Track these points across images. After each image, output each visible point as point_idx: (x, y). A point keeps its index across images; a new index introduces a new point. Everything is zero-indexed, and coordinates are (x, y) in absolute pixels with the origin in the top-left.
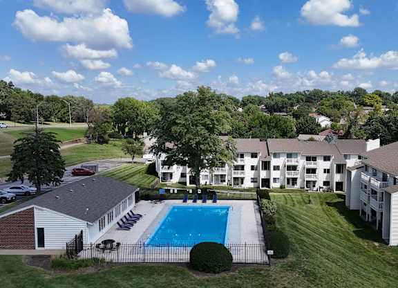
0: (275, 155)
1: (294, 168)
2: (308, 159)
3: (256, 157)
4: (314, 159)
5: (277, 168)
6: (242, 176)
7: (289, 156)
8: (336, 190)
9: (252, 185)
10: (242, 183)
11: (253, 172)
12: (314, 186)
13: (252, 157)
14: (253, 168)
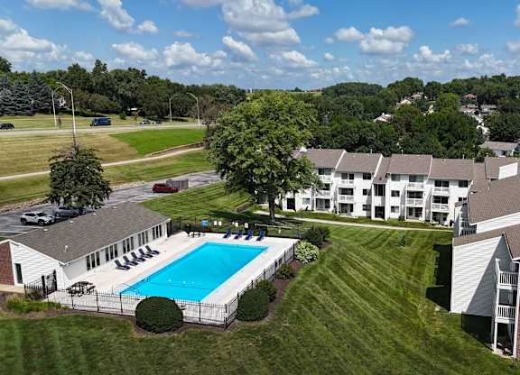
0: (394, 177)
1: (418, 195)
2: (438, 183)
3: (370, 178)
4: (446, 184)
5: (395, 194)
6: (351, 202)
7: (413, 178)
9: (364, 214)
10: (352, 211)
11: (366, 197)
12: (445, 219)
13: (364, 178)
14: (365, 192)
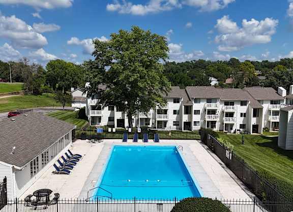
0: (197, 100)
1: (213, 112)
2: (226, 104)
3: (178, 102)
4: (232, 104)
5: (197, 112)
6: (165, 119)
7: (209, 101)
8: (253, 133)
9: (174, 128)
10: (165, 126)
11: (176, 116)
12: (232, 129)
13: (174, 102)
14: (175, 112)
